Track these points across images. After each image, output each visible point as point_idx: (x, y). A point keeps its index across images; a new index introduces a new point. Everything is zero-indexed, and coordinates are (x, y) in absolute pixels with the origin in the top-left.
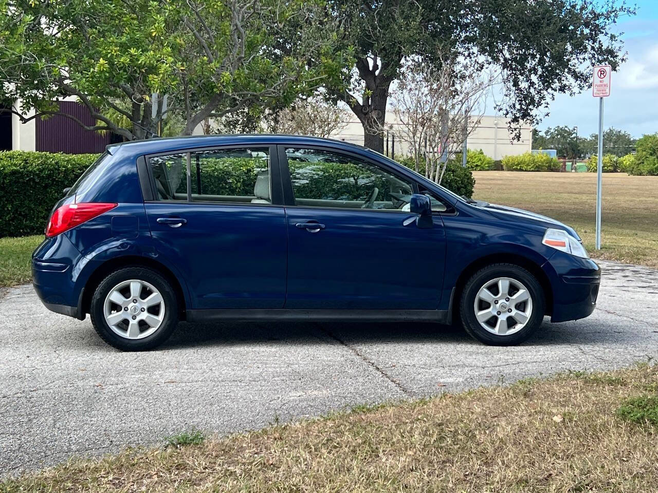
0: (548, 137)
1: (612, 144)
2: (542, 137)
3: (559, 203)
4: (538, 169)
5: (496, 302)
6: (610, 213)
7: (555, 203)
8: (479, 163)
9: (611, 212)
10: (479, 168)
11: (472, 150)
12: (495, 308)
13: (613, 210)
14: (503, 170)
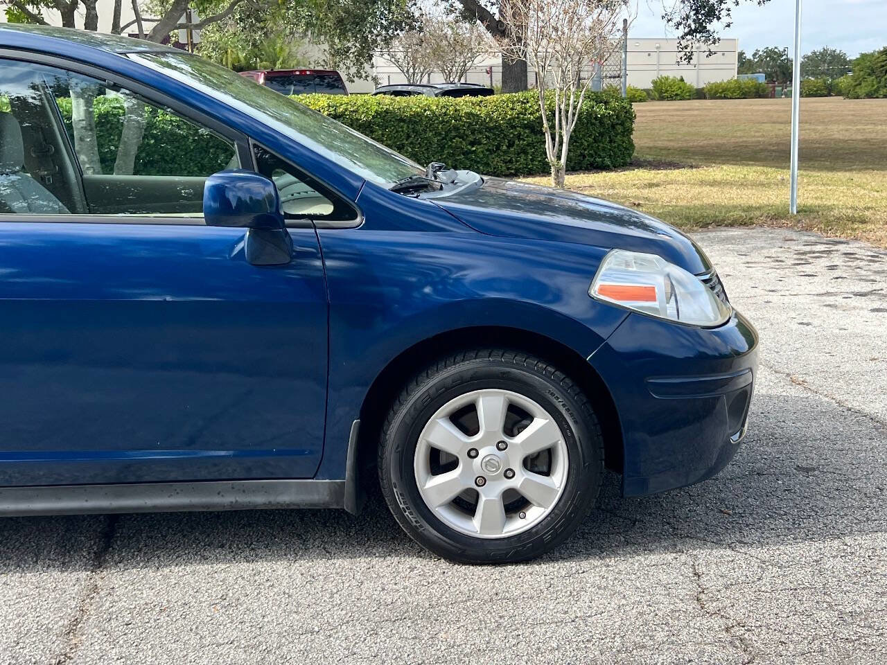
0: (756, 60)
1: (826, 65)
2: (749, 60)
3: (758, 137)
4: (745, 95)
5: (473, 453)
6: (819, 148)
7: (754, 136)
8: (679, 92)
9: (821, 145)
10: (679, 98)
11: (671, 77)
12: (468, 469)
13: (823, 144)
14: (705, 98)
